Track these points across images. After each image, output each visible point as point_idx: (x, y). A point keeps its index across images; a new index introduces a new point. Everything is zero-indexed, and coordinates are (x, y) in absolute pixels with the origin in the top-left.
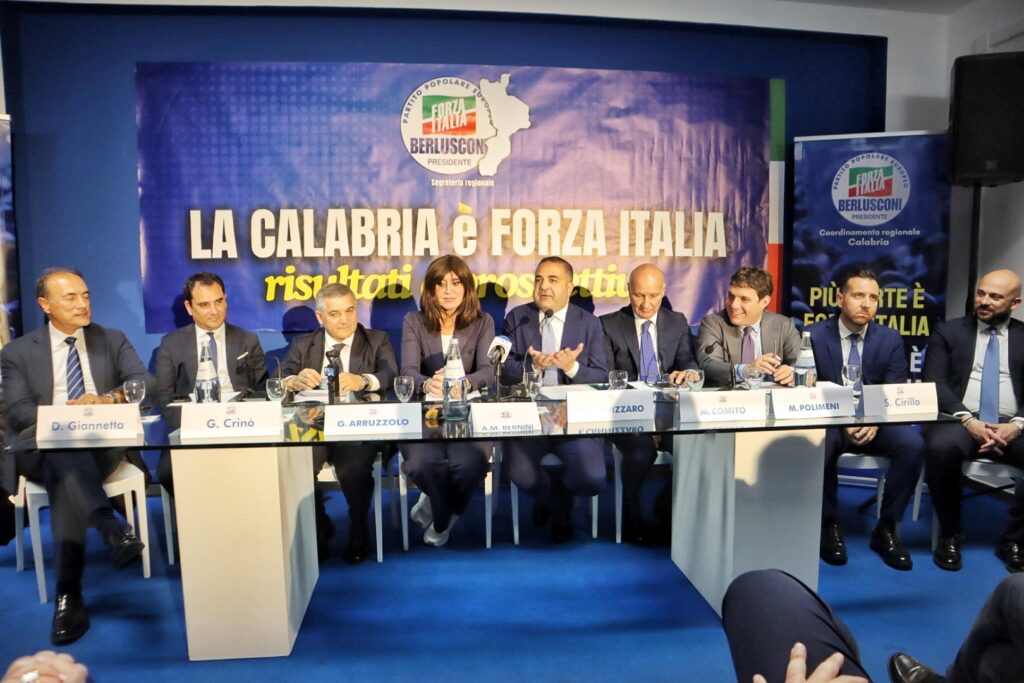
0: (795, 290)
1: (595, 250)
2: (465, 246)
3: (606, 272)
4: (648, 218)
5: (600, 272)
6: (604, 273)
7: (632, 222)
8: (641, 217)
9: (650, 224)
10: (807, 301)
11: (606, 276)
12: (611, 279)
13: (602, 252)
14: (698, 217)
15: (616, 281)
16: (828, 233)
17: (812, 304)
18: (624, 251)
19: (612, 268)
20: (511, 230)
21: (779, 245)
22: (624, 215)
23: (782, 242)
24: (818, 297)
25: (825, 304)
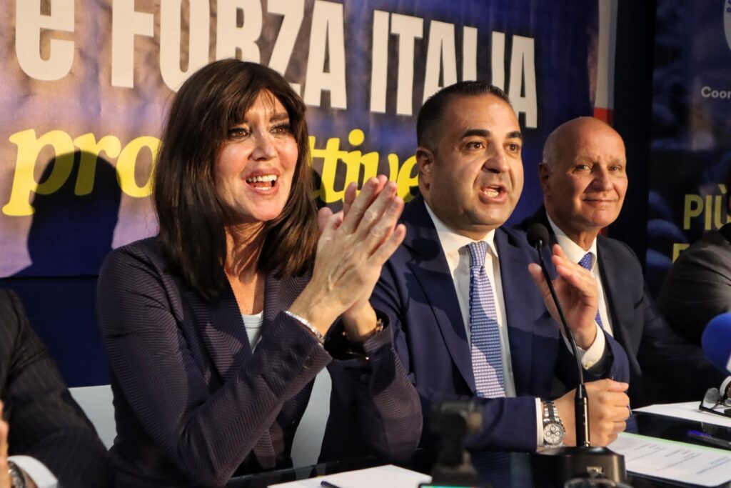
0: (653, 197)
1: (325, 96)
2: (44, 53)
3: (345, 146)
4: (420, 35)
5: (334, 143)
6: (341, 149)
7: (393, 40)
8: (409, 28)
9: (421, 47)
10: (679, 221)
11: (345, 156)
12: (353, 161)
13: (339, 101)
14: (498, 39)
15: (362, 168)
16: (715, 94)
17: (687, 226)
18: (378, 104)
19: (356, 137)
20: (157, 25)
21: (609, 111)
22: (380, 18)
23: (612, 107)
24: (697, 213)
25: (708, 227)
